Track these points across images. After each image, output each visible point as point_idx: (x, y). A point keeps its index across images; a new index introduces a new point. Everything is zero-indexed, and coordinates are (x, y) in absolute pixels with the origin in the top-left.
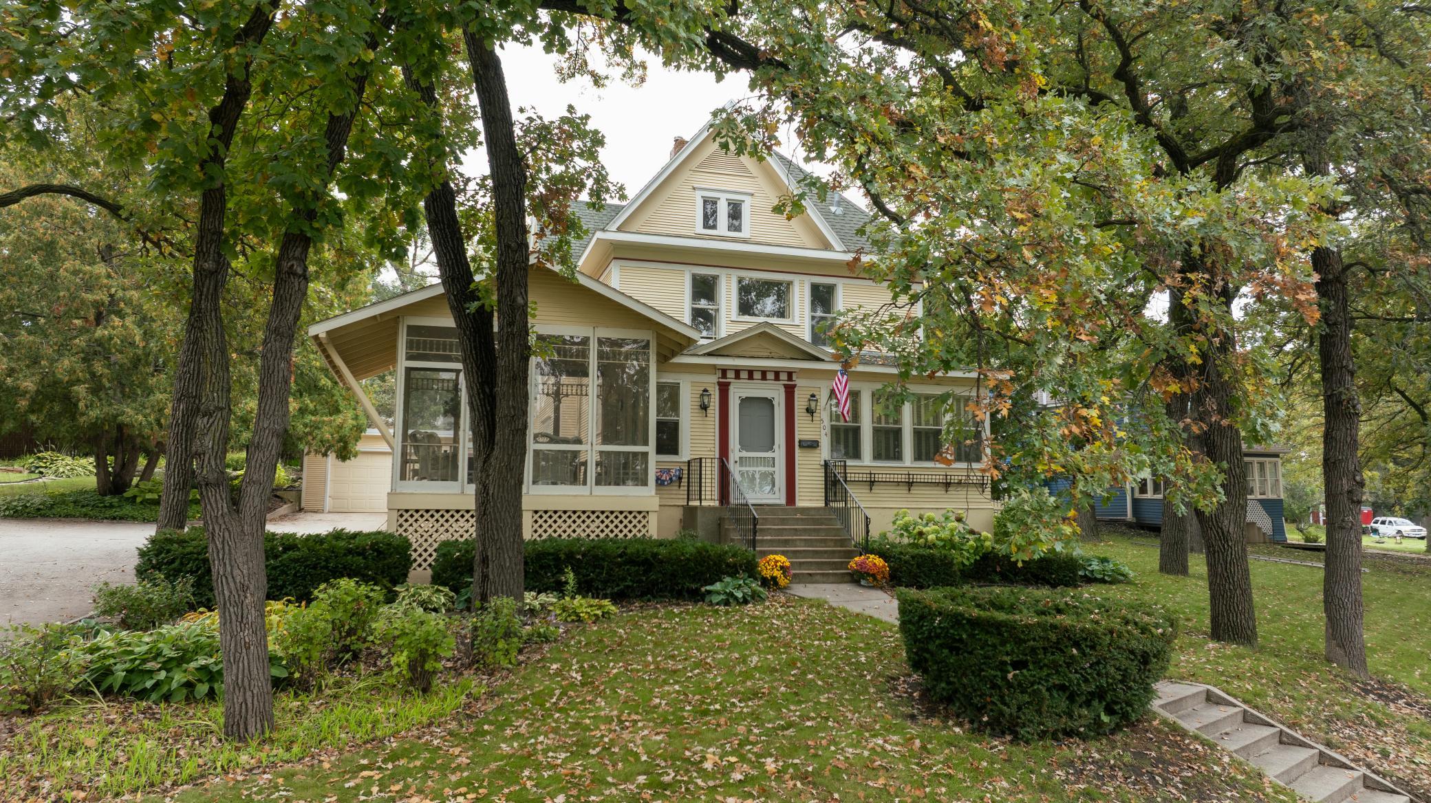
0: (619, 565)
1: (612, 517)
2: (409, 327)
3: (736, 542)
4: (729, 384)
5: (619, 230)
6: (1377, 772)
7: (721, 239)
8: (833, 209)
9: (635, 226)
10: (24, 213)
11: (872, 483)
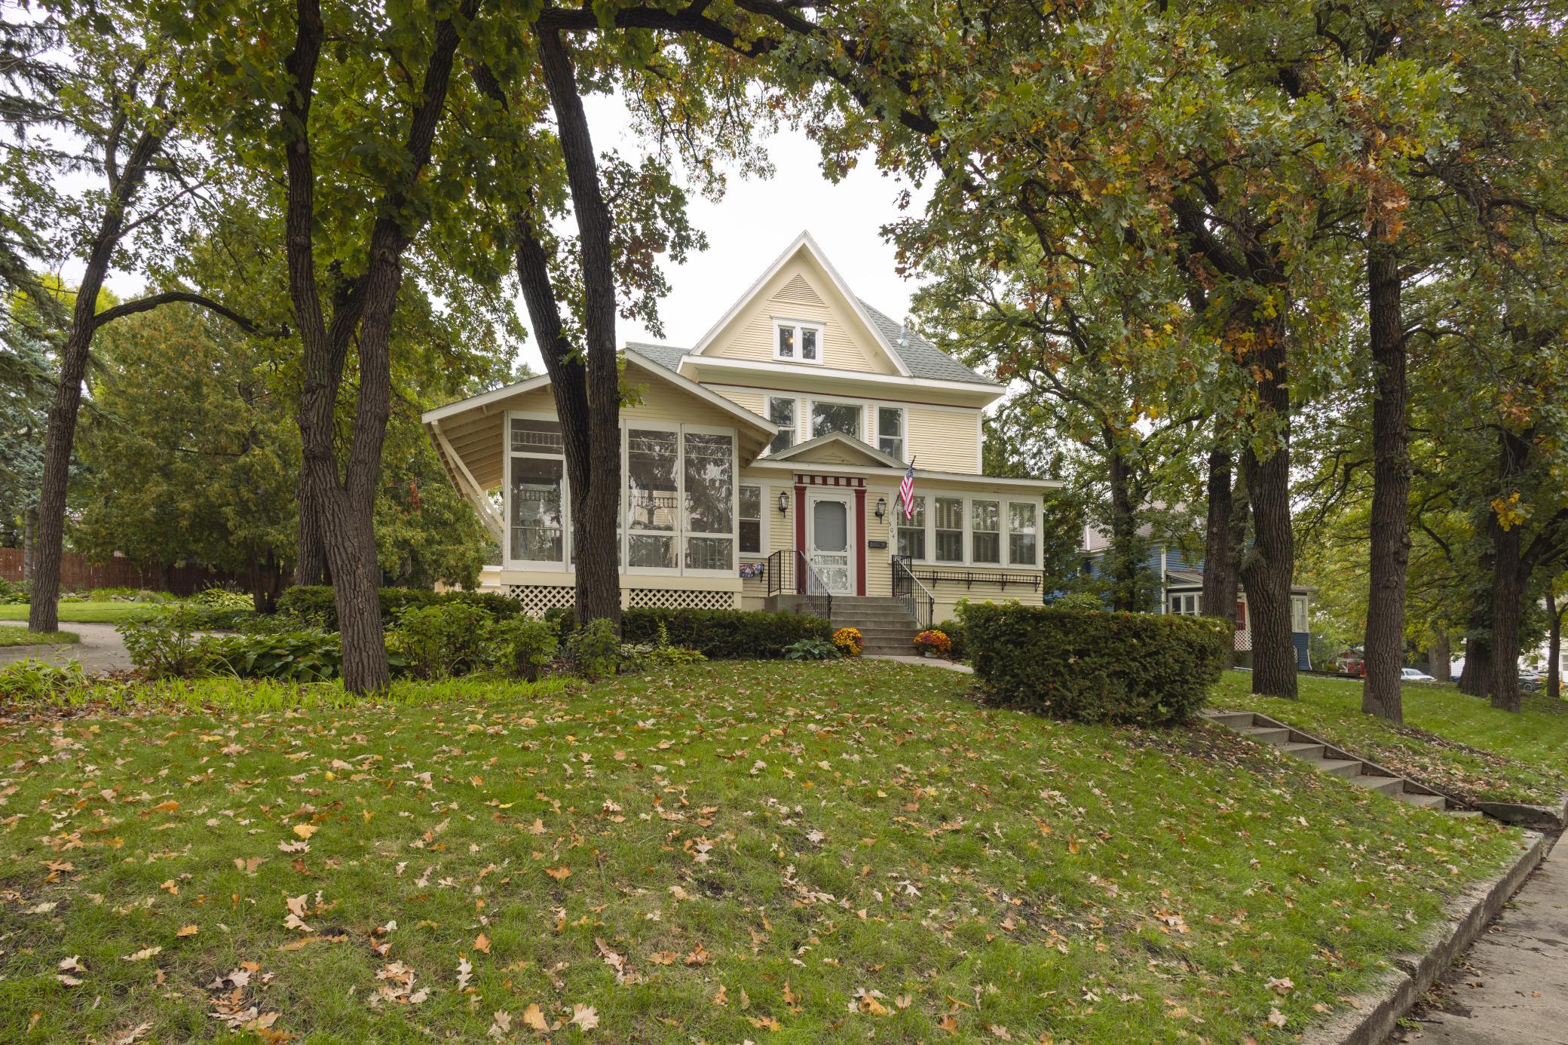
0: (708, 627)
1: (701, 597)
2: (513, 420)
3: (812, 615)
4: (804, 488)
5: (703, 354)
6: (1417, 780)
7: (797, 364)
8: (900, 341)
9: (719, 352)
10: (171, 353)
11: (935, 580)
